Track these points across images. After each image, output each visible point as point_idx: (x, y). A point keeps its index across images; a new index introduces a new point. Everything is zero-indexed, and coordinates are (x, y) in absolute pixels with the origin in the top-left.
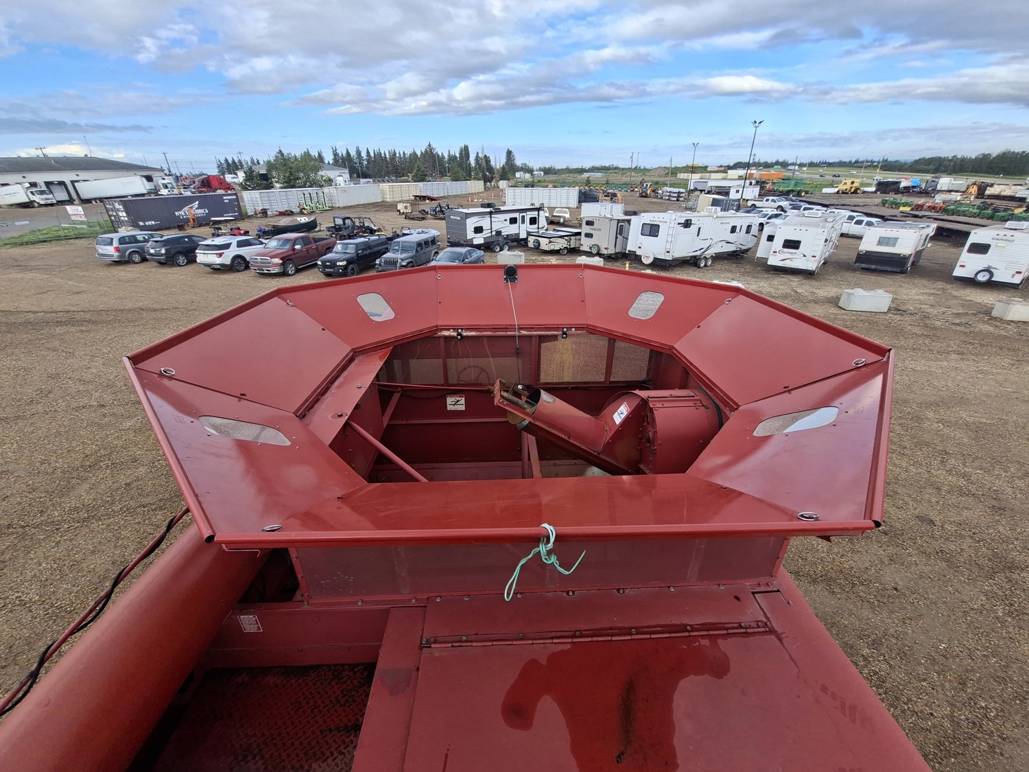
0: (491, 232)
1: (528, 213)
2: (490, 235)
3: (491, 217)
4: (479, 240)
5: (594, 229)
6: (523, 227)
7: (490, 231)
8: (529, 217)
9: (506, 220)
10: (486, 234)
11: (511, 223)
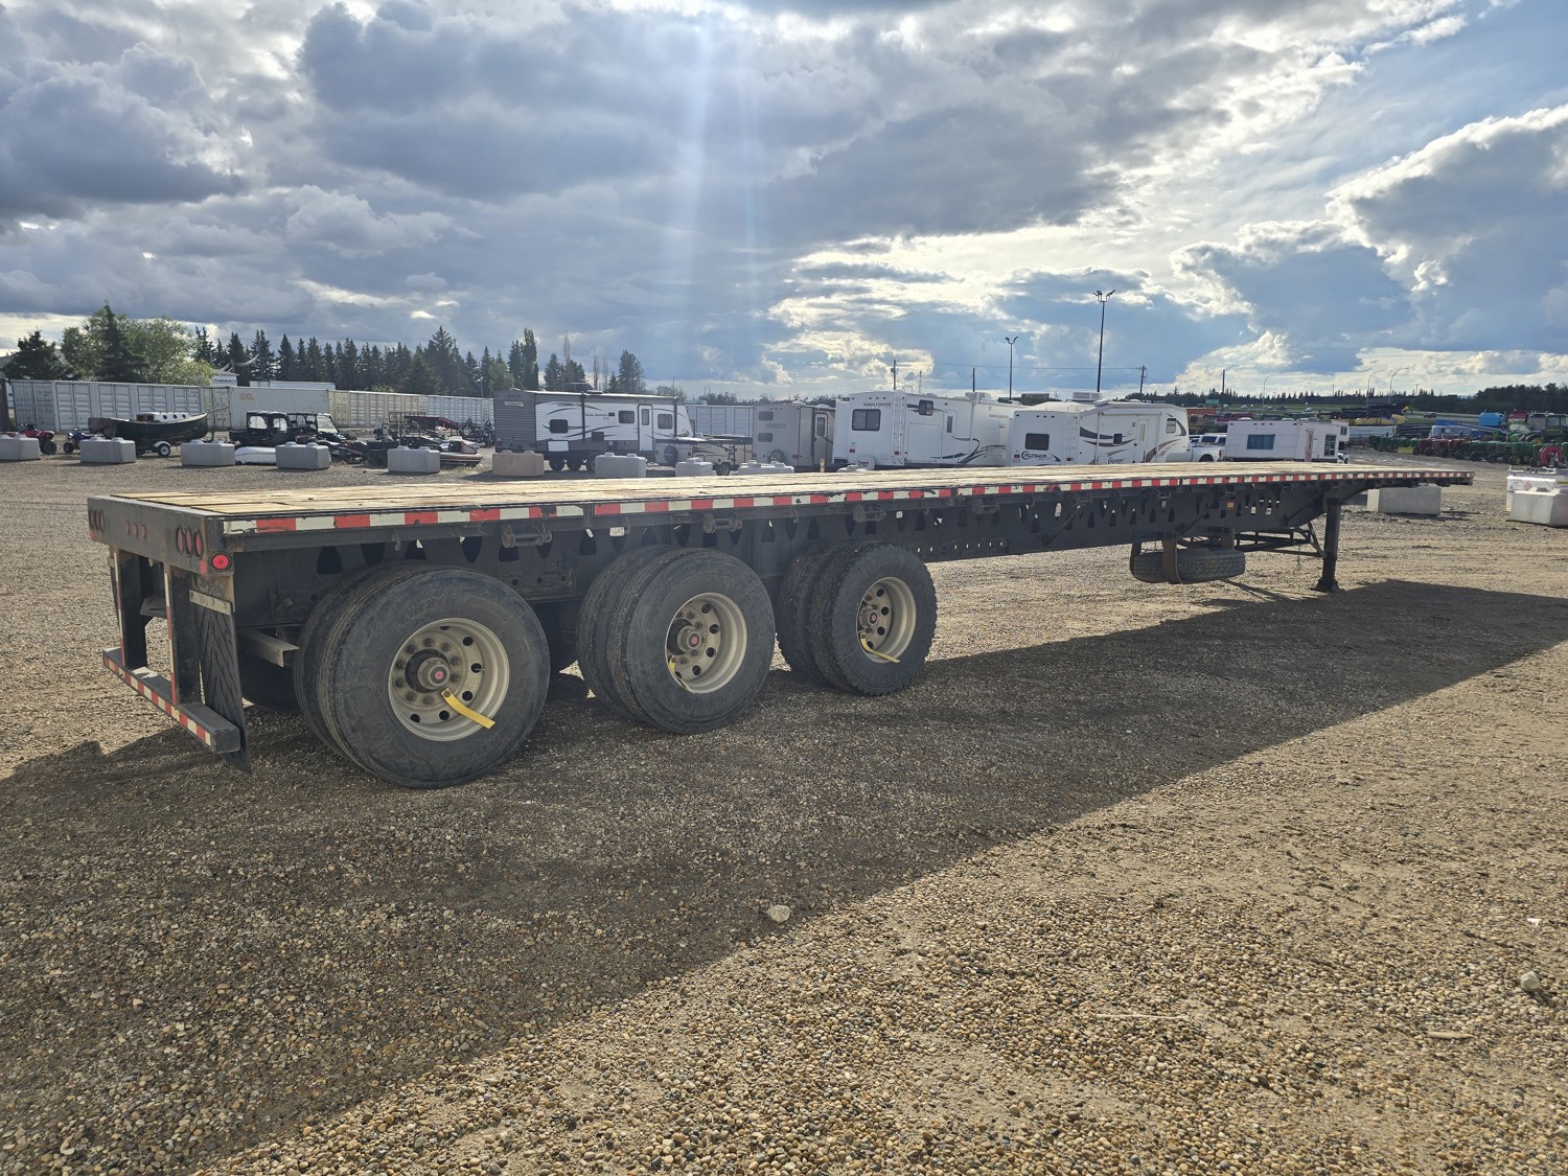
0: (584, 433)
1: (655, 406)
2: (581, 437)
3: (583, 406)
4: (559, 445)
5: (775, 426)
6: (646, 430)
7: (580, 430)
8: (656, 413)
9: (612, 414)
10: (574, 434)
11: (622, 421)
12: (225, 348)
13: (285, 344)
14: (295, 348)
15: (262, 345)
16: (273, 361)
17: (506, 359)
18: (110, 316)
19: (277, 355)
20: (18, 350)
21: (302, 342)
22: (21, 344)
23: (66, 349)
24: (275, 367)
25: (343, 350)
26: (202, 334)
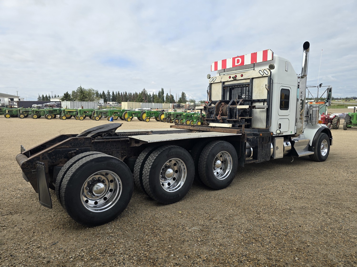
12: (101, 94)
13: (113, 93)
14: (115, 94)
15: (109, 93)
16: (111, 96)
17: (157, 94)
18: (81, 88)
19: (111, 95)
20: (64, 95)
21: (116, 92)
22: (65, 94)
23: (73, 95)
24: (111, 97)
25: (125, 94)
26: (97, 91)
